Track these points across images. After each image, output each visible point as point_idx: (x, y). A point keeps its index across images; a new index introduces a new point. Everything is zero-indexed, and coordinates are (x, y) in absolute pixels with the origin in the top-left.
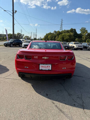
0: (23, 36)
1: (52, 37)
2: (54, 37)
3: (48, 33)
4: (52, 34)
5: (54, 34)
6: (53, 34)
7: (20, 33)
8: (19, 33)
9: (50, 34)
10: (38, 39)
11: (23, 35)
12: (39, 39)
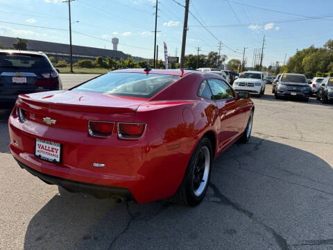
0: (224, 60)
1: (317, 63)
2: (322, 62)
3: (304, 50)
4: (318, 52)
5: (325, 50)
6: (322, 51)
7: (217, 53)
8: (215, 52)
9: (312, 50)
10: (267, 67)
11: (225, 56)
12: (270, 67)
